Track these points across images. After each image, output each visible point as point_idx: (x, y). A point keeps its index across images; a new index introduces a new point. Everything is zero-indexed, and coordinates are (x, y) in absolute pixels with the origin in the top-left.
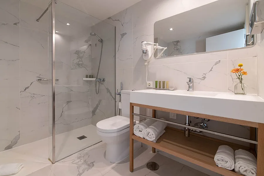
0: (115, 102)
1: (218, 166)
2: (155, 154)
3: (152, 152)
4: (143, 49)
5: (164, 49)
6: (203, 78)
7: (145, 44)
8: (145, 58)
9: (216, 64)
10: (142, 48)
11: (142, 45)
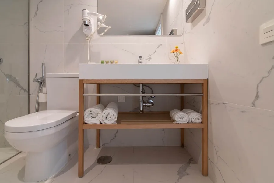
0: (29, 95)
1: (179, 123)
2: (101, 148)
3: (96, 148)
4: (86, 18)
5: (107, 28)
6: (149, 58)
7: (88, 13)
8: (86, 32)
9: (158, 47)
10: (82, 17)
11: (83, 14)
